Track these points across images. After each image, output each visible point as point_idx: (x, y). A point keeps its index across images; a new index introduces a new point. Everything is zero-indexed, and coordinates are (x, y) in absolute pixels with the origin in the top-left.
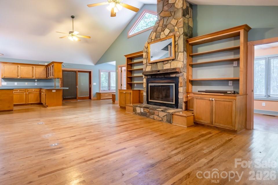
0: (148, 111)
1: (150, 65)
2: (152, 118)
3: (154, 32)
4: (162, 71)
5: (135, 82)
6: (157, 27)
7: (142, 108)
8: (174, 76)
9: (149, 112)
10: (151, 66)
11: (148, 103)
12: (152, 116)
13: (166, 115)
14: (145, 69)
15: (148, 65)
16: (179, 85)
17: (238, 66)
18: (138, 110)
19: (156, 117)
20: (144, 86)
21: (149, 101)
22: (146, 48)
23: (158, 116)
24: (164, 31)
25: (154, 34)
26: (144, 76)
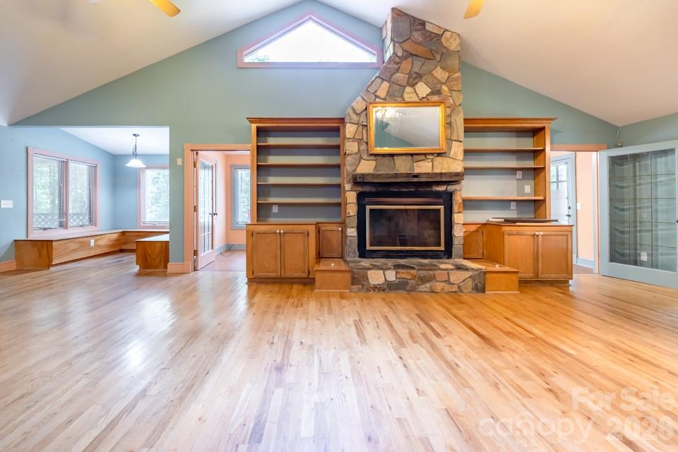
0: (412, 275)
1: (373, 158)
2: (427, 290)
3: (383, 80)
4: (425, 176)
5: (272, 200)
6: (393, 72)
7: (389, 269)
8: (442, 188)
9: (414, 277)
10: (374, 163)
11: (363, 253)
12: (428, 285)
13: (470, 277)
14: (354, 168)
15: (364, 158)
16: (455, 208)
17: (523, 179)
18: (376, 277)
19: (439, 286)
20: (350, 211)
21: (367, 249)
22: (357, 114)
23: (448, 281)
24: (413, 86)
25: (386, 85)
26: (348, 187)
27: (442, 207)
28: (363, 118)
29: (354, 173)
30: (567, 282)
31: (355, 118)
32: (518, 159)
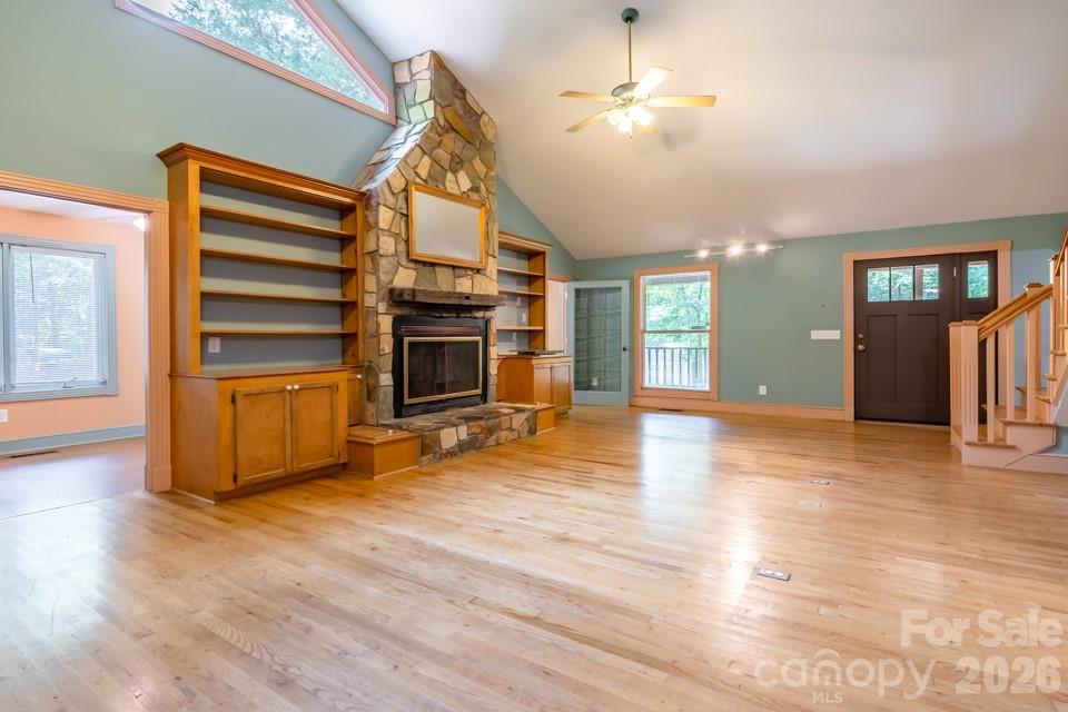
0: (481, 427)
2: (494, 443)
3: (424, 152)
6: (434, 145)
7: (461, 423)
8: (480, 315)
9: (483, 430)
10: (415, 273)
11: (400, 412)
12: (494, 437)
13: (526, 419)
14: (390, 277)
15: (403, 264)
16: (492, 339)
17: (521, 307)
18: (449, 438)
19: (504, 435)
20: (385, 346)
21: (405, 403)
22: (393, 194)
23: (511, 429)
24: (455, 172)
25: (426, 161)
26: (382, 307)
27: (479, 338)
28: (401, 203)
29: (390, 286)
30: (566, 413)
31: (391, 200)
32: (519, 284)
